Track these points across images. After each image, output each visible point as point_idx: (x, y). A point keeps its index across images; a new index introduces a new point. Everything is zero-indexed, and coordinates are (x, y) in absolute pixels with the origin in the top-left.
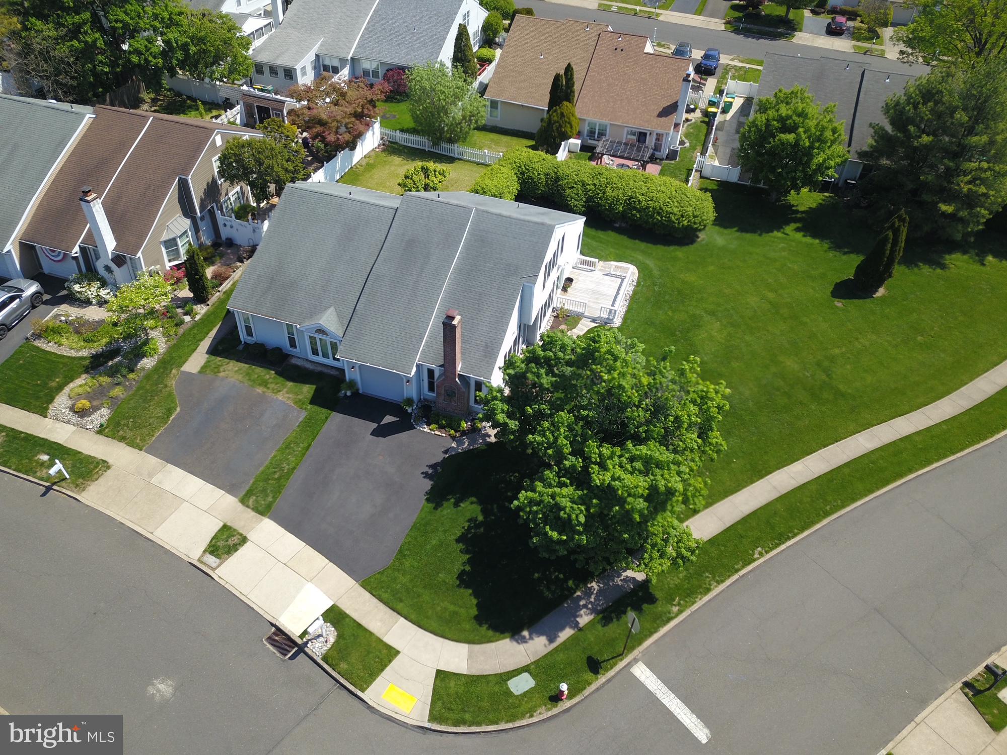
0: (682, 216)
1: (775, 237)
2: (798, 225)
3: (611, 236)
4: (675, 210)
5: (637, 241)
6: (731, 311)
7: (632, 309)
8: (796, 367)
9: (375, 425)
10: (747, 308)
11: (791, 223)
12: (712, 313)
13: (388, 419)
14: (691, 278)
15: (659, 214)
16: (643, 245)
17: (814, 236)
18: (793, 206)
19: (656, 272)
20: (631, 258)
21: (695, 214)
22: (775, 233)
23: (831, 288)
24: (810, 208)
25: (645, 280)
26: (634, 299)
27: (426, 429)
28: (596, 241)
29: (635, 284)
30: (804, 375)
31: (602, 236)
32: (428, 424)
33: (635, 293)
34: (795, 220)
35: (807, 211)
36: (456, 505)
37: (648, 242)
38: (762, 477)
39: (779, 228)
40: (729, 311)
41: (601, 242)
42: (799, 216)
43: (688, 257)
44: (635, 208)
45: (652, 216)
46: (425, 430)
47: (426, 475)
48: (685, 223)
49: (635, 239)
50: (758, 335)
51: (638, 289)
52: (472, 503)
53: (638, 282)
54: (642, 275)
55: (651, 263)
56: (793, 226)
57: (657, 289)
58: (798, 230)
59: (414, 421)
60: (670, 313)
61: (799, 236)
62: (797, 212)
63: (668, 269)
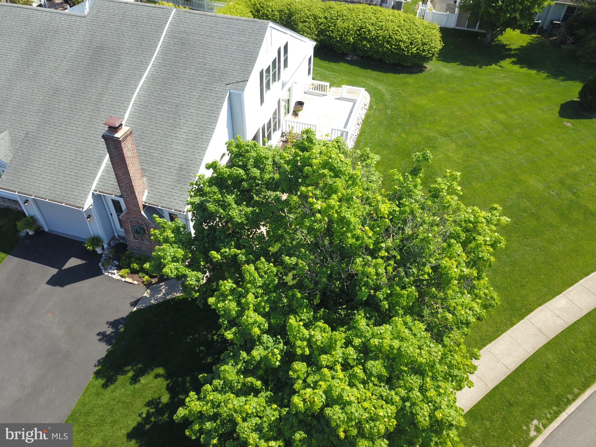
0: (411, 44)
1: (494, 69)
2: (513, 59)
3: (343, 67)
4: (405, 38)
5: (368, 70)
6: (465, 133)
7: (365, 132)
8: (540, 186)
9: (55, 271)
10: (480, 130)
11: (506, 58)
12: (447, 135)
13: (73, 262)
14: (422, 101)
15: (388, 42)
16: (374, 74)
17: (530, 67)
18: (506, 45)
19: (387, 97)
20: (363, 84)
21: (424, 41)
22: (494, 66)
23: (558, 109)
24: (521, 46)
25: (377, 103)
26: (366, 122)
27: (116, 275)
28: (329, 71)
29: (367, 107)
30: (549, 194)
31: (334, 67)
32: (119, 268)
33: (367, 116)
34: (510, 56)
35: (519, 49)
36: (135, 380)
37: (379, 71)
38: (522, 316)
39: (496, 62)
40: (463, 132)
41: (334, 71)
42: (512, 52)
43: (418, 83)
44: (365, 39)
45: (382, 46)
46: (114, 276)
47: (104, 337)
48: (414, 50)
49: (367, 69)
50: (495, 154)
51: (371, 112)
52: (157, 376)
53: (371, 106)
54: (374, 100)
55: (382, 88)
56: (508, 60)
57: (389, 112)
58: (514, 63)
59: (103, 265)
60: (403, 135)
61: (516, 68)
62: (510, 50)
63: (399, 93)
